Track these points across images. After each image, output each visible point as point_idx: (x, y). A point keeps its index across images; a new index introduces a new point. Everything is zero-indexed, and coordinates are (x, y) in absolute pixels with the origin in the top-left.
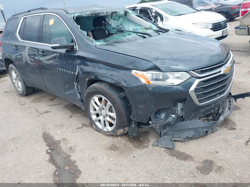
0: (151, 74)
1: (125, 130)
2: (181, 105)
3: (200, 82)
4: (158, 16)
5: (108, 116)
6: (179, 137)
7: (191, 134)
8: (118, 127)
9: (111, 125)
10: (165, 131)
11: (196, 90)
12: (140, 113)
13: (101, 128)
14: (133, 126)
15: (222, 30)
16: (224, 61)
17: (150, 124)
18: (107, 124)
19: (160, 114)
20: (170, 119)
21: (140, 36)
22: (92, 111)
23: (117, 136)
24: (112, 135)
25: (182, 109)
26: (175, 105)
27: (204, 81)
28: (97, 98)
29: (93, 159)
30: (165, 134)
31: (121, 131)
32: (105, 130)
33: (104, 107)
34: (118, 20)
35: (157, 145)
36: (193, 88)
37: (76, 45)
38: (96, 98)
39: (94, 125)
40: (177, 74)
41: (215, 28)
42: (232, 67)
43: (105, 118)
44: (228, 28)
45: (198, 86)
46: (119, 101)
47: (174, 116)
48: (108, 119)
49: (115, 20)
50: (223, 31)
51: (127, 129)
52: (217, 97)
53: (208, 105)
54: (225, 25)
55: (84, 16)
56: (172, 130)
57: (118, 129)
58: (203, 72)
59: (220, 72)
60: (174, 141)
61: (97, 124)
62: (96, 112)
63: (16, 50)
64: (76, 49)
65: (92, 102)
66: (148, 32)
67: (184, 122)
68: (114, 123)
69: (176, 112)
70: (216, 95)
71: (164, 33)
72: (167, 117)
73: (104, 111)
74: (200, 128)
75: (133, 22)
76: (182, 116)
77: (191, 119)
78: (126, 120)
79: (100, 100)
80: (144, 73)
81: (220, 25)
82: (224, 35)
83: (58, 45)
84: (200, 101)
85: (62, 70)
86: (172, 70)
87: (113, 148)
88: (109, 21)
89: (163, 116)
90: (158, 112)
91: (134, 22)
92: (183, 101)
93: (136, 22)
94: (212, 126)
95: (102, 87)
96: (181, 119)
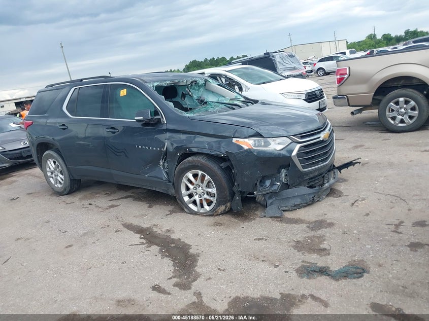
0: (253, 141)
1: (226, 207)
2: (285, 171)
3: (301, 147)
4: (235, 85)
5: (205, 193)
6: (286, 207)
7: (298, 201)
8: (219, 203)
9: (209, 203)
10: (271, 201)
11: (298, 155)
12: (246, 180)
13: (196, 210)
14: (237, 198)
15: (318, 101)
16: (322, 128)
17: (254, 194)
18: (205, 204)
19: (264, 183)
20: (275, 188)
21: (228, 107)
22: (183, 191)
23: (217, 215)
24: (212, 215)
25: (286, 175)
26: (279, 172)
27: (305, 146)
28: (192, 175)
29: (199, 234)
30: (271, 204)
31: (222, 208)
32: (202, 211)
33: (200, 184)
34: (198, 90)
35: (265, 216)
36: (294, 153)
37: (162, 118)
38: (190, 175)
39: (186, 208)
40: (279, 140)
41: (309, 99)
42: (331, 135)
43: (201, 197)
44: (325, 98)
45: (299, 151)
46: (219, 173)
47: (279, 184)
48: (206, 196)
49: (195, 90)
50: (319, 103)
51: (229, 205)
52: (319, 165)
53: (311, 172)
54: (321, 95)
55: (164, 85)
56: (278, 200)
57: (219, 206)
58: (302, 137)
59: (320, 137)
60: (284, 211)
61: (192, 206)
62: (189, 192)
63: (64, 129)
64: (164, 122)
65: (184, 180)
66: (236, 102)
67: (290, 190)
68: (214, 200)
69: (281, 179)
70: (318, 162)
71: (253, 104)
72: (272, 184)
73: (200, 188)
74: (306, 194)
75: (213, 92)
76: (287, 184)
77: (296, 186)
78: (228, 194)
79: (195, 176)
80: (246, 140)
81: (315, 94)
82: (321, 107)
83: (142, 118)
84: (304, 167)
85: (144, 147)
86: (273, 135)
87: (217, 224)
88: (190, 91)
89: (268, 183)
90: (262, 182)
91: (216, 93)
92: (287, 166)
93: (217, 92)
94: (318, 192)
95: (199, 159)
96: (286, 186)
